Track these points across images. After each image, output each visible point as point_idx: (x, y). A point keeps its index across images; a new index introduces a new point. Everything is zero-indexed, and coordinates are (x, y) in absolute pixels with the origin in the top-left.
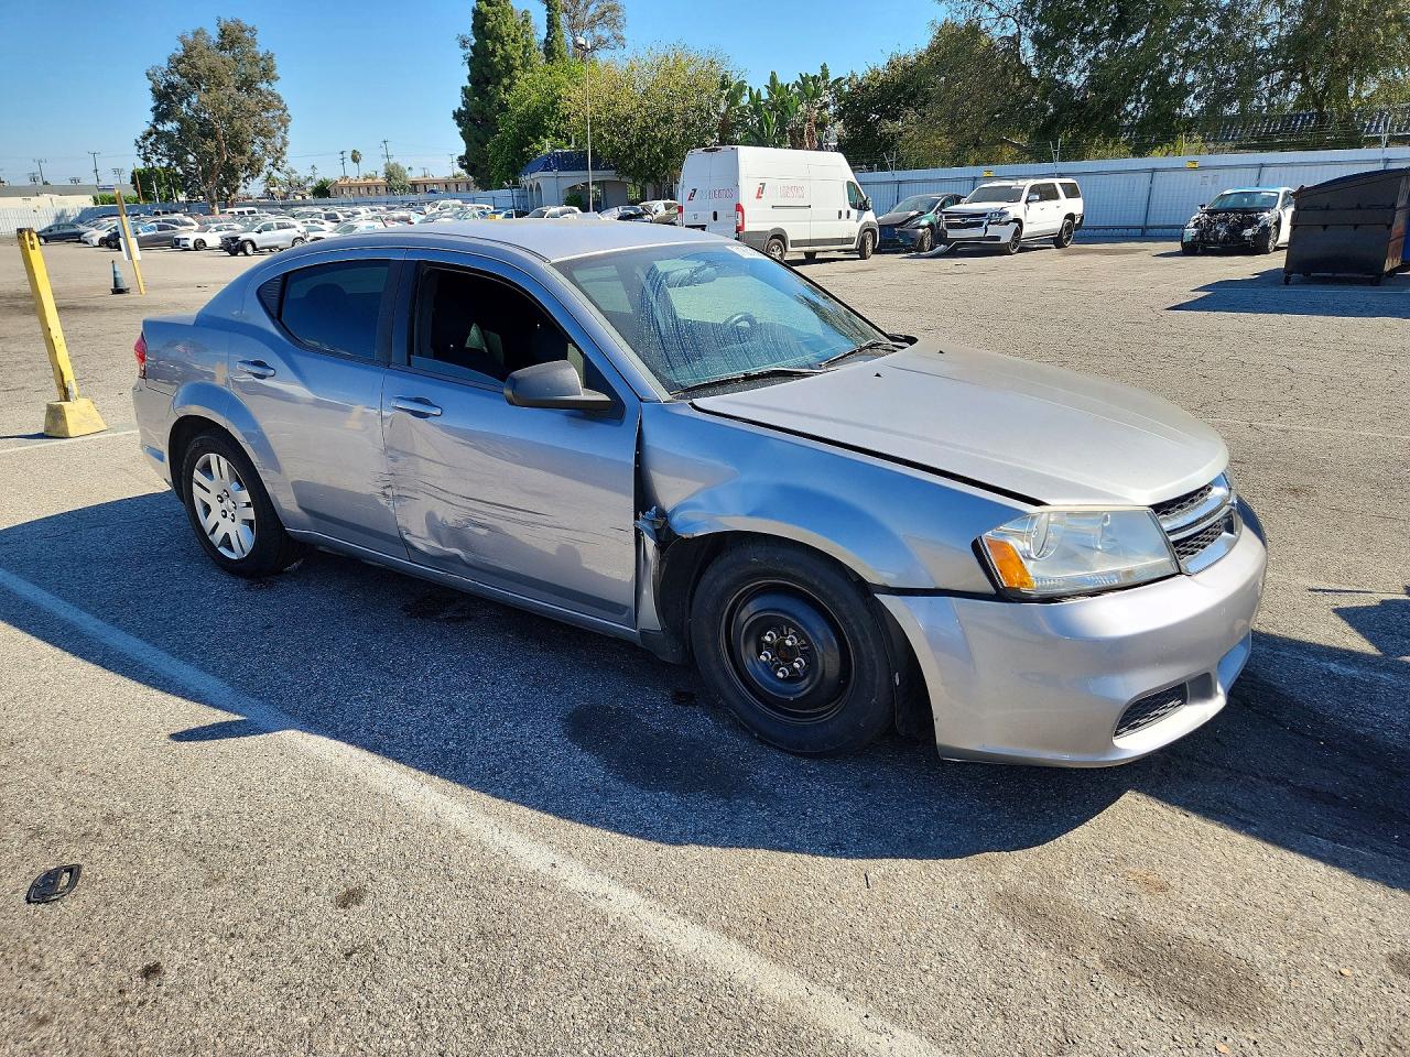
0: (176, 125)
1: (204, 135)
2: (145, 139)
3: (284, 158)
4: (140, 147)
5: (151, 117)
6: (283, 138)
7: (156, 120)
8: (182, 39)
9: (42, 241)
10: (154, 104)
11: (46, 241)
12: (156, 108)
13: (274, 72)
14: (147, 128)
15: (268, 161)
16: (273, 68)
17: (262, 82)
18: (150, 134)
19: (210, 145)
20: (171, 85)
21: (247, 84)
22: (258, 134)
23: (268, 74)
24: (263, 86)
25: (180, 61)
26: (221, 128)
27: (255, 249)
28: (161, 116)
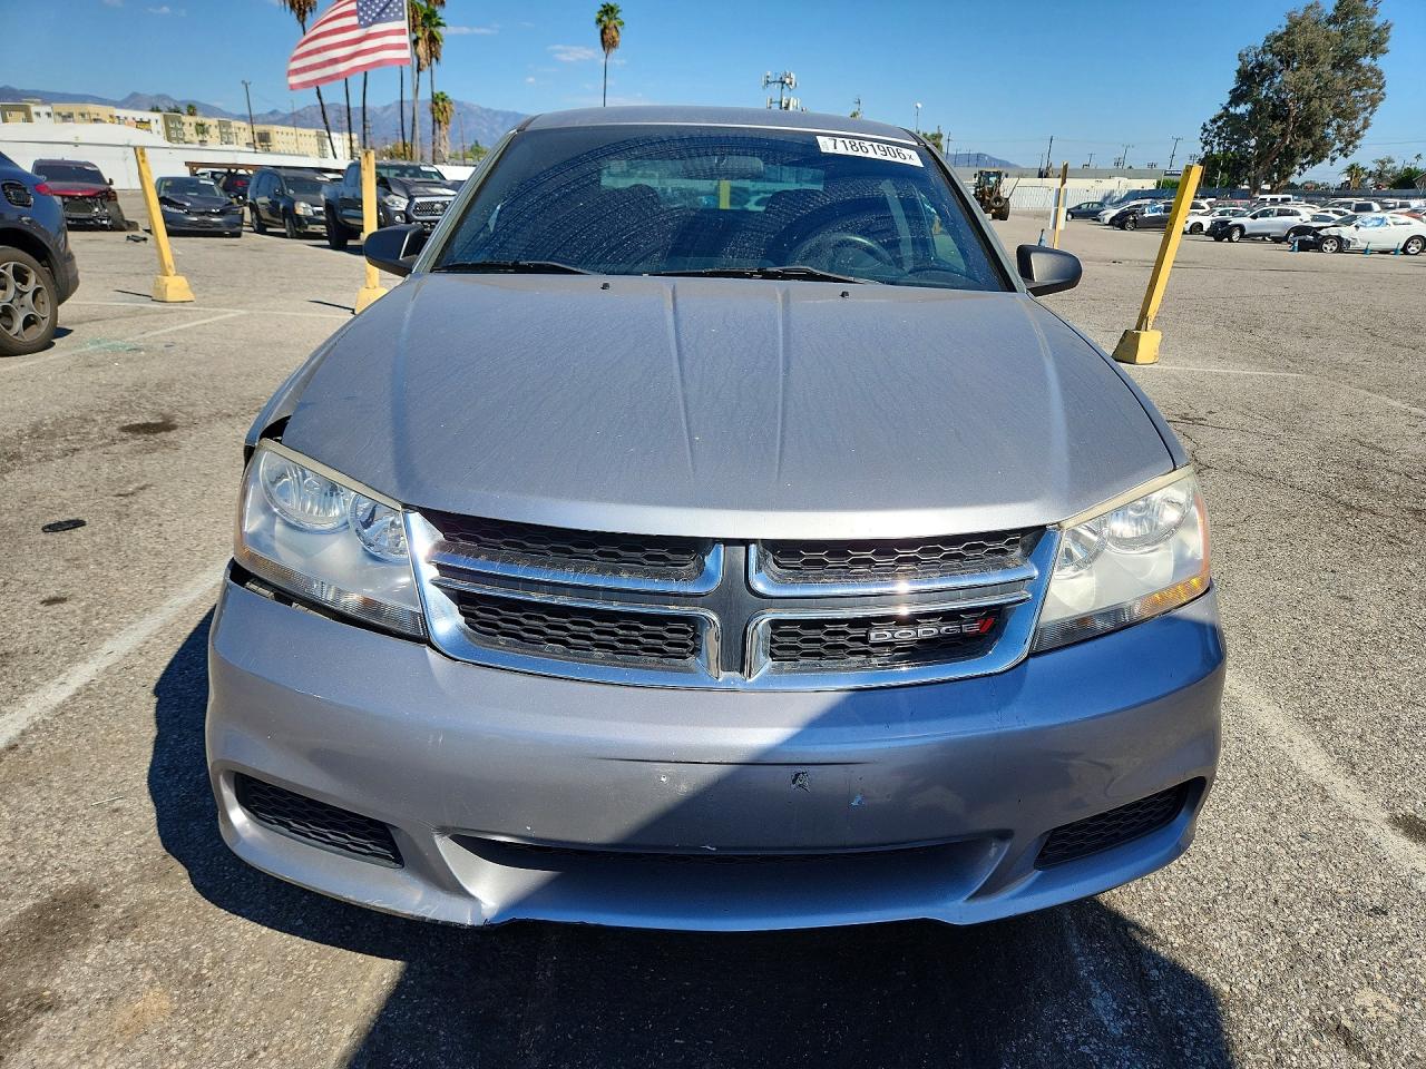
0: (1249, 106)
1: (1274, 117)
2: (1214, 121)
3: (1358, 142)
4: (1206, 130)
5: (1226, 99)
6: (1366, 119)
7: (1230, 103)
8: (1290, 17)
9: (1070, 216)
10: (1235, 86)
11: (1073, 218)
12: (1235, 90)
13: (1386, 45)
14: (1220, 111)
15: (1338, 145)
16: (1386, 40)
17: (1365, 56)
18: (1220, 117)
19: (1277, 128)
20: (1261, 65)
21: (1346, 61)
22: (1336, 116)
23: (1376, 46)
24: (1366, 61)
25: (1279, 38)
26: (1295, 108)
27: (1242, 236)
28: (1237, 98)
